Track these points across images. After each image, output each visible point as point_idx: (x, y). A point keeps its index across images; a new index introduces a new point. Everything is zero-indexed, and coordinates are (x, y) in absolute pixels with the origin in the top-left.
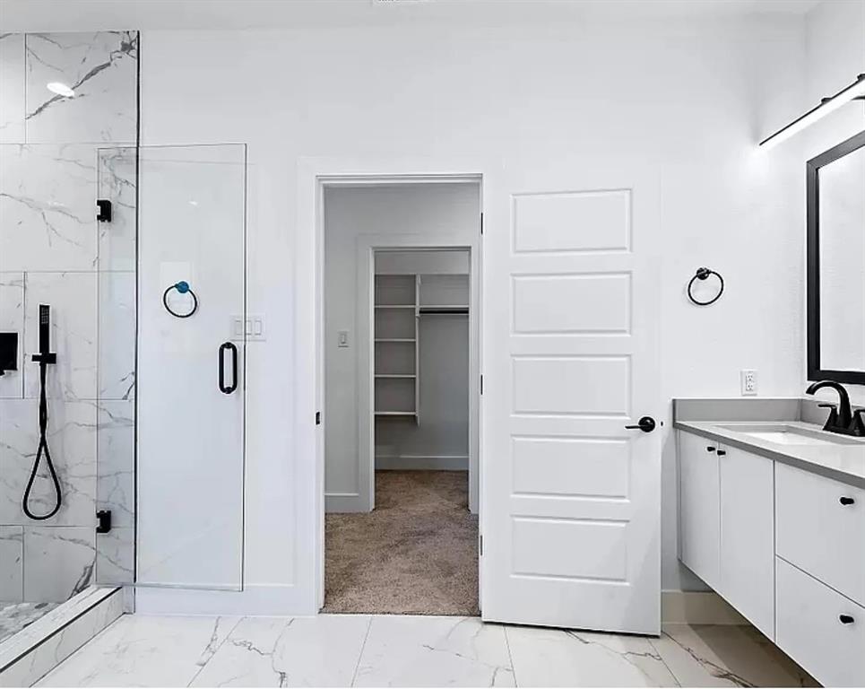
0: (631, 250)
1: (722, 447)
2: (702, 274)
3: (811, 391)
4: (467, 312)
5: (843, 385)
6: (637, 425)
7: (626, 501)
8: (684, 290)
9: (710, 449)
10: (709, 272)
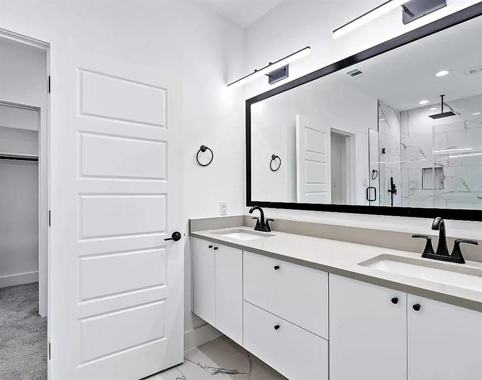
0: (167, 128)
1: (216, 245)
2: (203, 149)
3: (251, 212)
4: (37, 160)
5: (262, 208)
6: (171, 237)
7: (164, 286)
8: (195, 156)
9: (210, 247)
10: (206, 148)
